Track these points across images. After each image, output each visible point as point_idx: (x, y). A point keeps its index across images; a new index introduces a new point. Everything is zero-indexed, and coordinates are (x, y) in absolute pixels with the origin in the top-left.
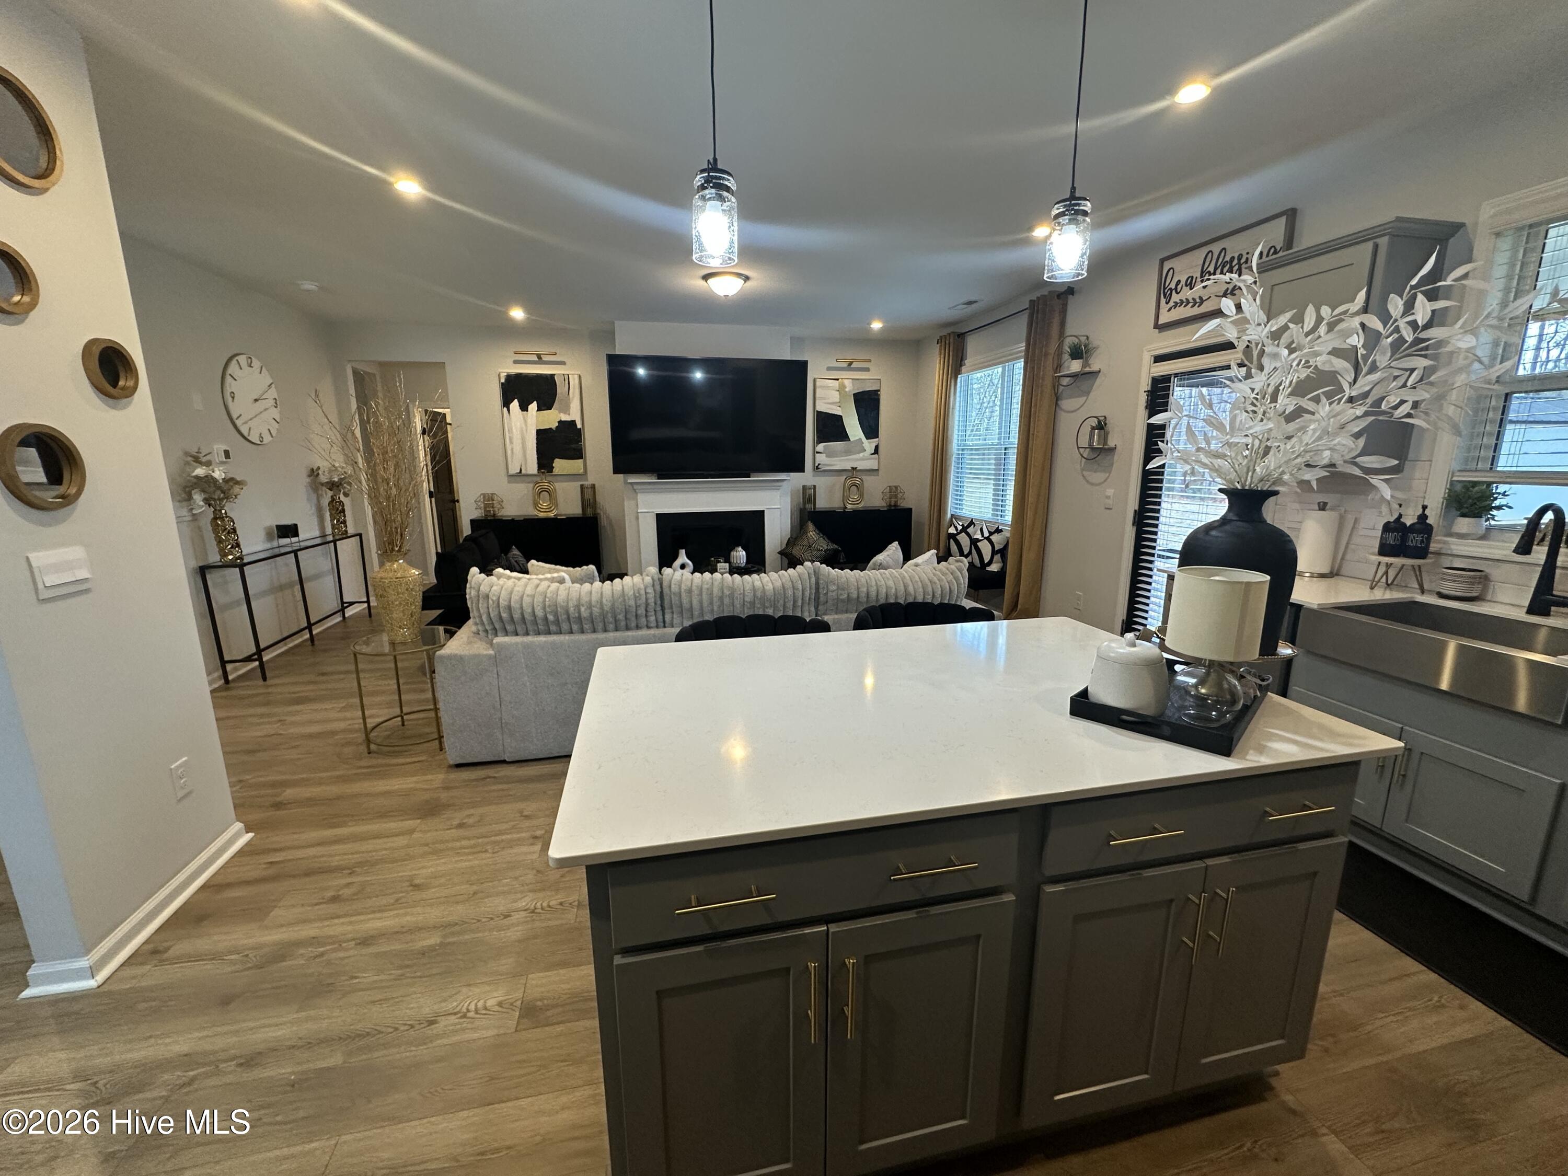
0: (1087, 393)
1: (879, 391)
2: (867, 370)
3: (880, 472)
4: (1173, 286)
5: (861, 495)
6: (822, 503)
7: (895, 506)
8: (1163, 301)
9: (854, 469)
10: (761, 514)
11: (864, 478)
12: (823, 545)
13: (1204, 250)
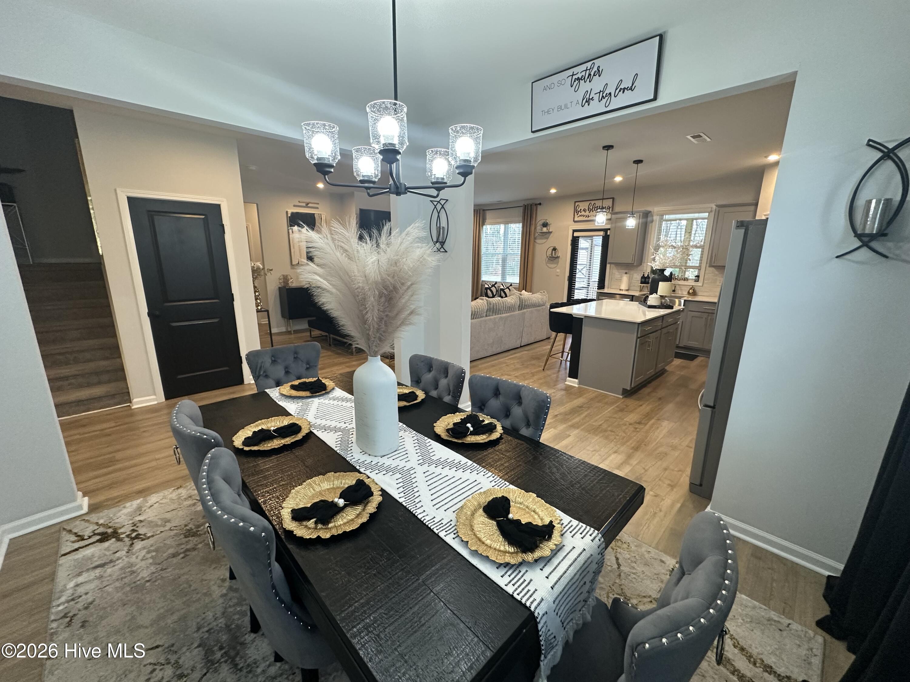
0: (547, 238)
4: (579, 210)
8: (576, 214)
13: (590, 202)
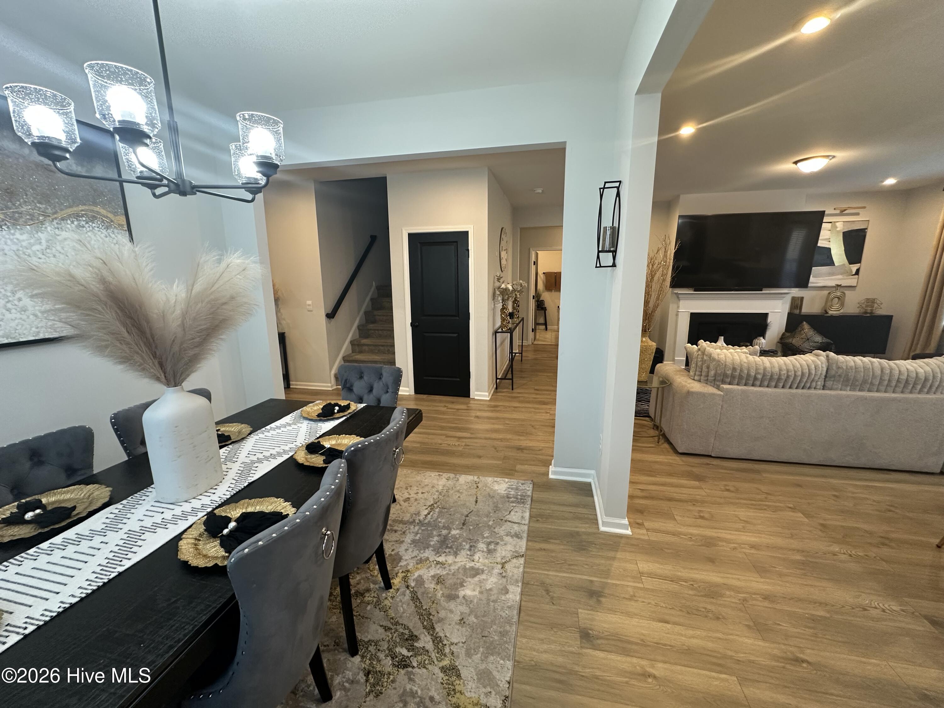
1: (866, 229)
2: (858, 214)
3: (857, 288)
5: (842, 305)
6: (806, 309)
7: (871, 313)
9: (838, 286)
10: (766, 315)
11: (846, 292)
12: (819, 339)
